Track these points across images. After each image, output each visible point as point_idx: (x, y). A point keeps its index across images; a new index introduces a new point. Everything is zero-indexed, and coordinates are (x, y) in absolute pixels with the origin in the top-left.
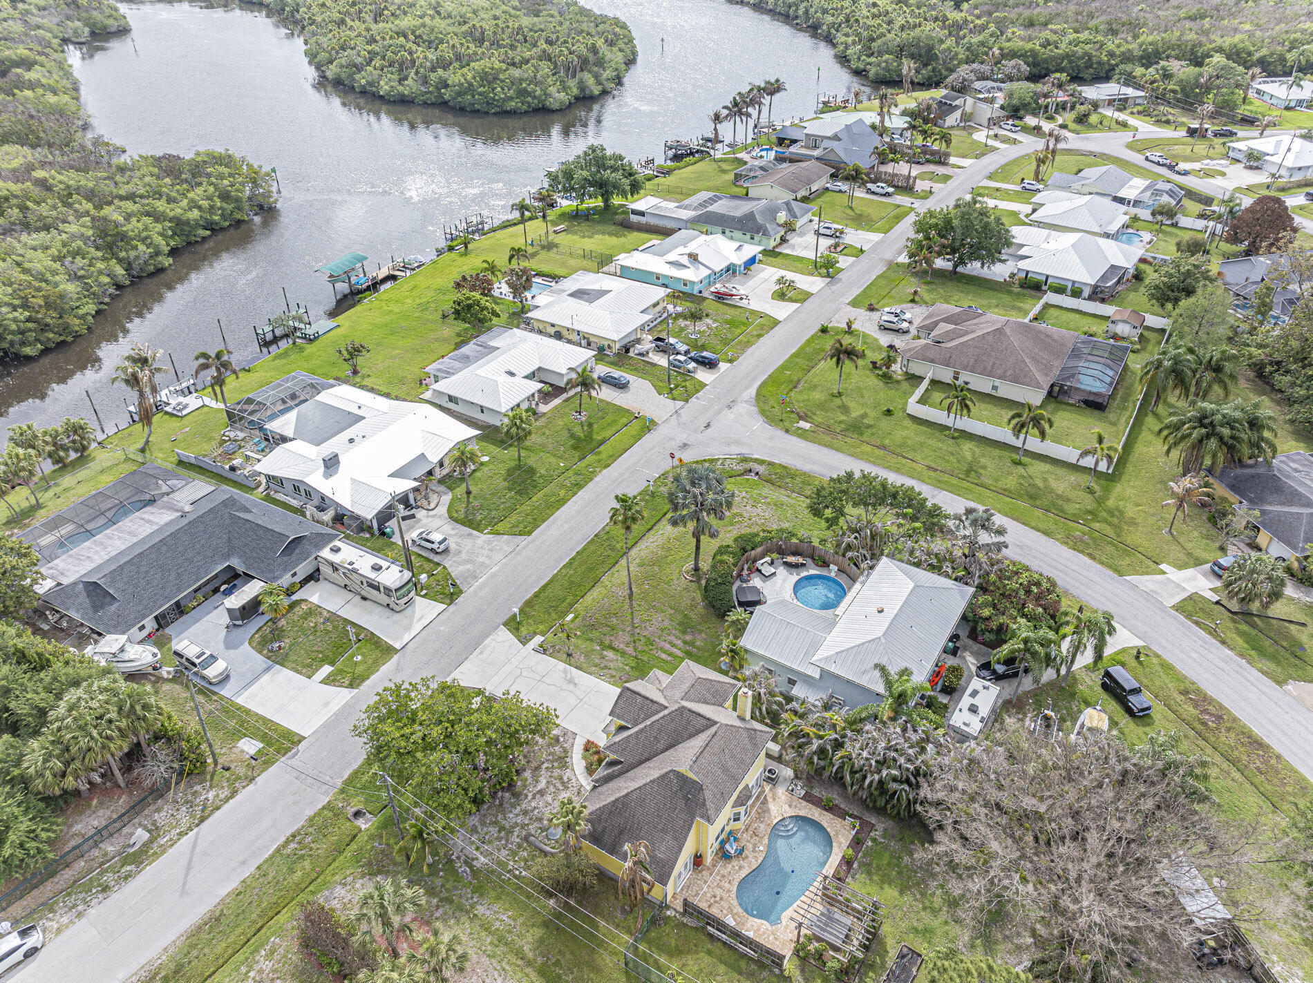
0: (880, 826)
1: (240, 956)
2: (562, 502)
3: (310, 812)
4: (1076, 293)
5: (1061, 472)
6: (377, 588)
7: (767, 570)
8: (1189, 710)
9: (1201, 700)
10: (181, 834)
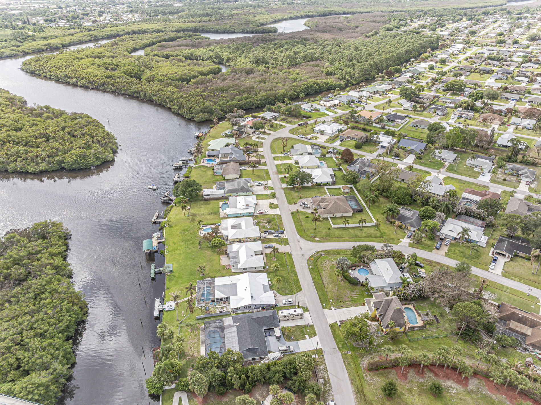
0: (414, 302)
1: (362, 380)
2: (298, 280)
3: (341, 357)
4: (329, 185)
5: (369, 229)
6: (298, 315)
7: (352, 273)
8: (426, 262)
9: (426, 260)
10: (328, 375)
